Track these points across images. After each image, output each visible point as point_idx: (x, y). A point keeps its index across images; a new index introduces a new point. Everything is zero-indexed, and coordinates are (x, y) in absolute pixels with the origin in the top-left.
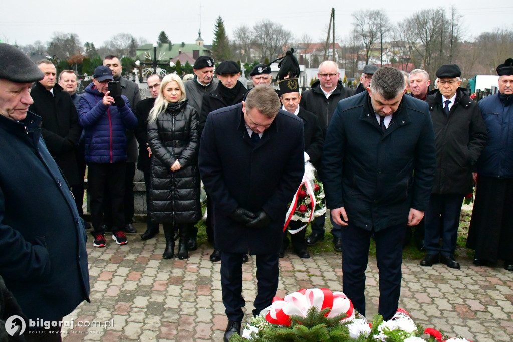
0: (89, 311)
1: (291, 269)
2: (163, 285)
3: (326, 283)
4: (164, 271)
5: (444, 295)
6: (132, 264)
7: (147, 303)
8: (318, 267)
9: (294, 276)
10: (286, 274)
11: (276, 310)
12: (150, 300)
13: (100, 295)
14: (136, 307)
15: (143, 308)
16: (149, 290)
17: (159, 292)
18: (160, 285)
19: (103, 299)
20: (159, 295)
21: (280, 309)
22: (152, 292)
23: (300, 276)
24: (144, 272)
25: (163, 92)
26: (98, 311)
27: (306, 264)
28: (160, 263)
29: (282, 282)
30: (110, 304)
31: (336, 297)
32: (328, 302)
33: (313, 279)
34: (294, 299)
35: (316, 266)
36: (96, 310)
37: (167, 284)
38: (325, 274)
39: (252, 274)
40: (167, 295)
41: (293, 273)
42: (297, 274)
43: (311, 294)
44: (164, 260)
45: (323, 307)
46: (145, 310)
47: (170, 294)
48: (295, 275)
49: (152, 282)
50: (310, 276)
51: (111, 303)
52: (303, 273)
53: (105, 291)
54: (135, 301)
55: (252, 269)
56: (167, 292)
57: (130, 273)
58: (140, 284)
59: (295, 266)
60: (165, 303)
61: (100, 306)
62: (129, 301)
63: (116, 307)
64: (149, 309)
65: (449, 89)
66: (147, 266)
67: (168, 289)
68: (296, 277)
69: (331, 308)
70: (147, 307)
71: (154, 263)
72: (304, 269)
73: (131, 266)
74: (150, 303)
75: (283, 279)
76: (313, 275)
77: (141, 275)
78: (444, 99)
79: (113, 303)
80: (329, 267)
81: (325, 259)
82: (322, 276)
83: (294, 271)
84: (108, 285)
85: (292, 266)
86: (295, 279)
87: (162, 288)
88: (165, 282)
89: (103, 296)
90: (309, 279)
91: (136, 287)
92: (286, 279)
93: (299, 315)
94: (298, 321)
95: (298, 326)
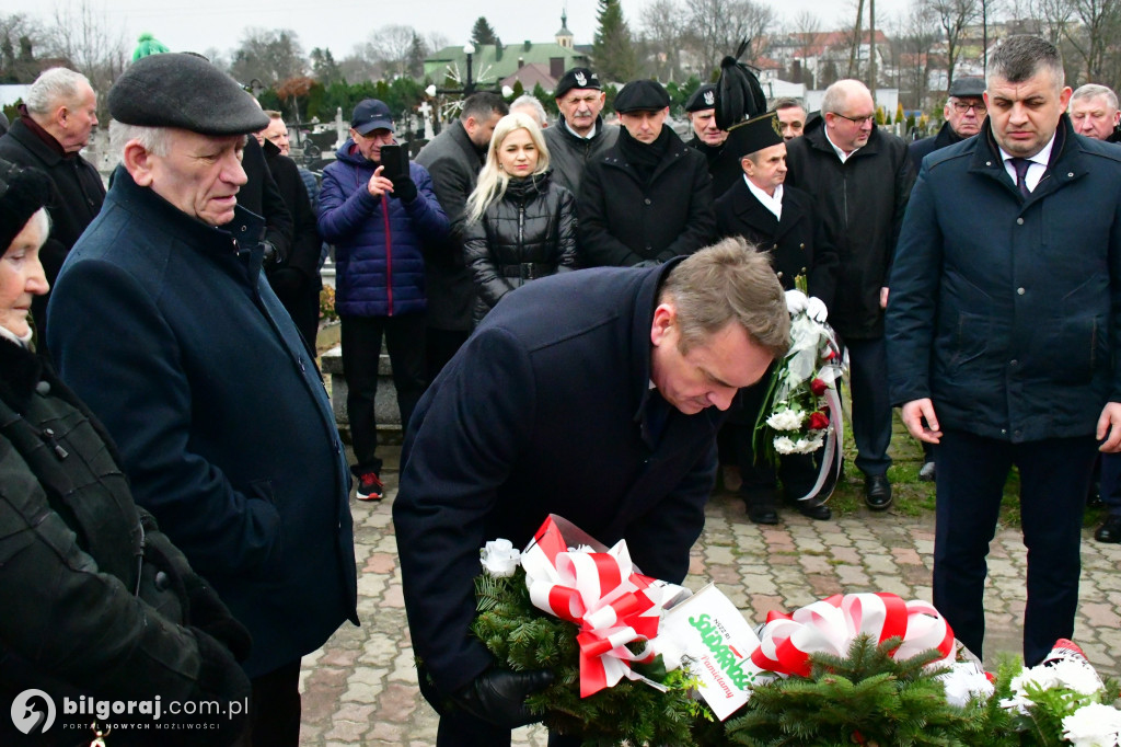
0: (350, 639)
1: (790, 548)
3: (872, 580)
8: (853, 544)
9: (799, 564)
10: (780, 559)
11: (776, 640)
13: (372, 605)
19: (378, 612)
21: (785, 638)
23: (812, 564)
25: (496, 154)
26: (368, 638)
27: (823, 536)
29: (771, 577)
30: (393, 624)
31: (914, 611)
32: (895, 623)
33: (841, 570)
34: (815, 616)
35: (848, 542)
36: (363, 637)
38: (869, 560)
39: (702, 558)
41: (795, 558)
42: (805, 560)
43: (857, 605)
45: (883, 637)
48: (801, 561)
50: (833, 564)
51: (395, 622)
52: (817, 558)
53: (382, 596)
55: (702, 548)
59: (799, 541)
61: (372, 627)
68: (803, 567)
69: (903, 638)
72: (819, 548)
75: (774, 571)
76: (841, 563)
79: (400, 623)
80: (877, 544)
81: (866, 526)
82: (863, 564)
83: (796, 553)
84: (386, 582)
85: (793, 542)
86: (801, 571)
89: (376, 606)
90: (833, 570)
92: (780, 570)
93: (830, 652)
94: (828, 665)
95: (829, 677)
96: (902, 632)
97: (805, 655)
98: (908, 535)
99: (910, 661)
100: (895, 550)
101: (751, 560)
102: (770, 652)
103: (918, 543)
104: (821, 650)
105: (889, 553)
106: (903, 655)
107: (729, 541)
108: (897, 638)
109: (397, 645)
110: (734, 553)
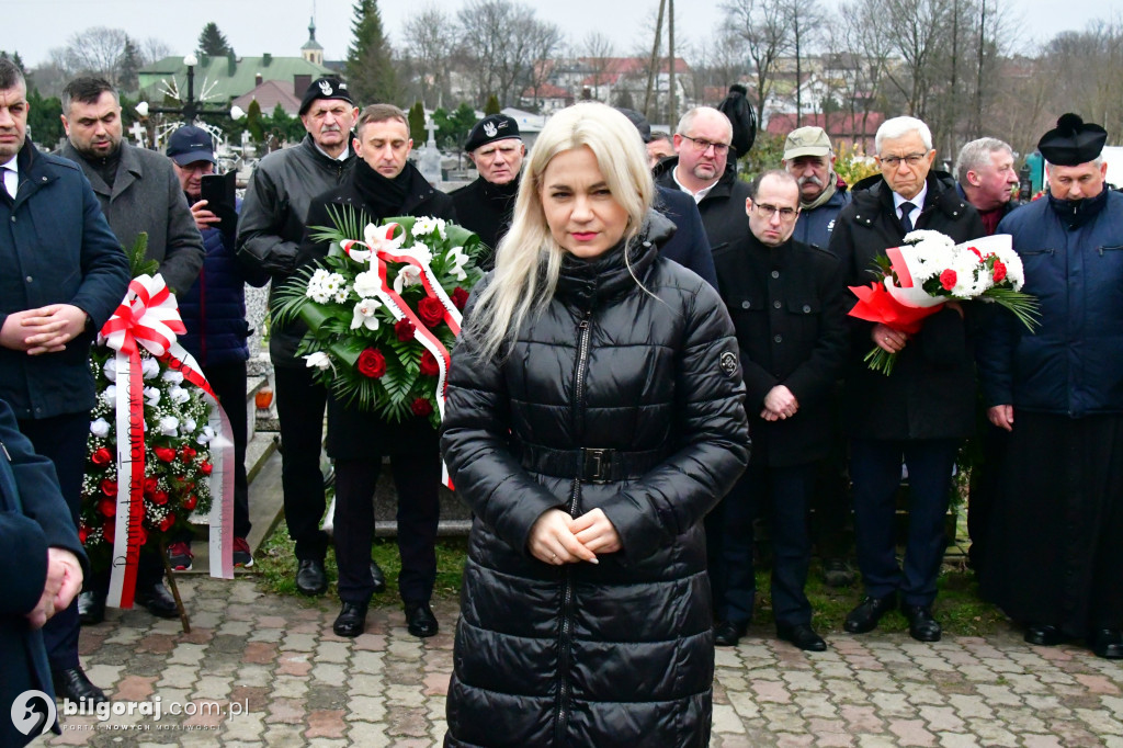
4: (217, 672)
5: (967, 724)
6: (127, 655)
17: (202, 731)
20: (203, 738)
22: (183, 731)
24: (161, 678)
28: (205, 651)
40: (225, 737)
44: (218, 644)
47: (233, 734)
56: (225, 730)
57: (123, 679)
65: (911, 177)
66: (170, 661)
67: (228, 722)
71: (189, 653)
73: (125, 662)
77: (154, 685)
78: (899, 201)
87: (210, 720)
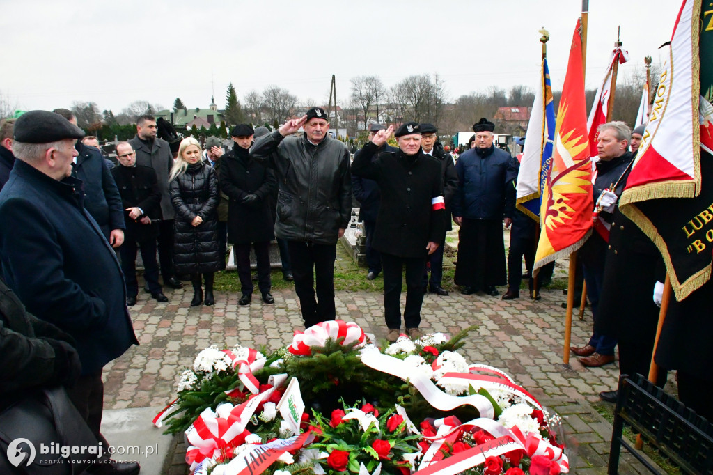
0: (126, 358)
2: (193, 329)
4: (193, 317)
5: (440, 320)
6: (162, 313)
7: (179, 347)
11: (298, 342)
12: (182, 344)
14: (169, 351)
15: (175, 352)
16: (180, 335)
17: (189, 336)
18: (190, 329)
20: (189, 338)
21: (301, 341)
22: (183, 337)
24: (174, 320)
25: (182, 155)
26: (134, 356)
28: (188, 310)
31: (349, 326)
32: (343, 331)
34: (313, 332)
36: (131, 356)
37: (196, 328)
39: (273, 314)
40: (197, 338)
43: (328, 326)
44: (193, 308)
45: (339, 336)
46: (178, 353)
47: (200, 337)
49: (182, 327)
54: (168, 345)
55: (273, 310)
56: (197, 335)
57: (161, 321)
58: (171, 330)
60: (196, 346)
61: (135, 352)
62: (162, 347)
63: (151, 352)
64: (181, 352)
66: (176, 314)
67: (198, 333)
69: (345, 336)
70: (180, 350)
71: (183, 311)
73: (161, 315)
74: (181, 346)
77: (172, 322)
79: (148, 349)
80: (341, 303)
84: (141, 333)
87: (192, 333)
88: (195, 327)
91: (168, 333)
93: (318, 345)
94: (318, 350)
95: (317, 355)
96: (345, 335)
97: (308, 347)
98: (353, 299)
99: (348, 346)
100: (348, 305)
101: (293, 313)
102: (296, 347)
103: (357, 302)
104: (315, 344)
105: (346, 306)
106: (346, 343)
107: (284, 306)
108: (342, 337)
109: (146, 358)
110: (286, 311)
